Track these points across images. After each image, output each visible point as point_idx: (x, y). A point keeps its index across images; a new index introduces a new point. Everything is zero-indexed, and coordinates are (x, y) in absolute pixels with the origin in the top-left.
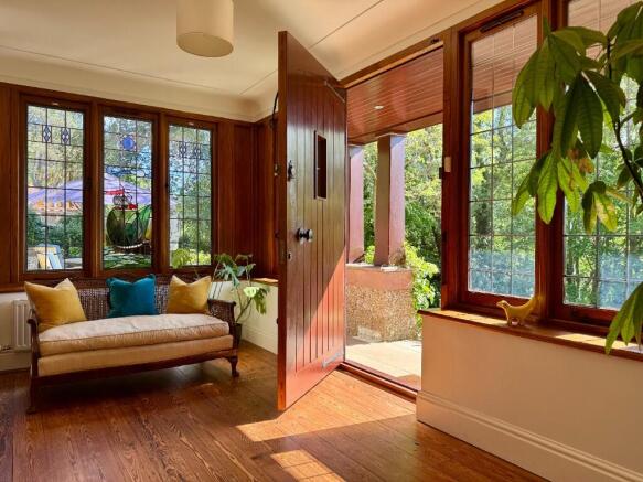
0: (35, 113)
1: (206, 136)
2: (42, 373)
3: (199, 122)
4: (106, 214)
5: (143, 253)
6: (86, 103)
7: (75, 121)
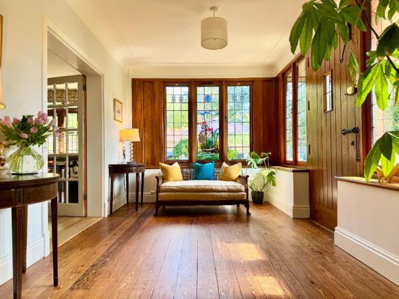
0: (170, 91)
1: (247, 89)
2: (160, 199)
3: (243, 82)
4: (198, 134)
5: (215, 152)
6: (189, 82)
7: (186, 90)
